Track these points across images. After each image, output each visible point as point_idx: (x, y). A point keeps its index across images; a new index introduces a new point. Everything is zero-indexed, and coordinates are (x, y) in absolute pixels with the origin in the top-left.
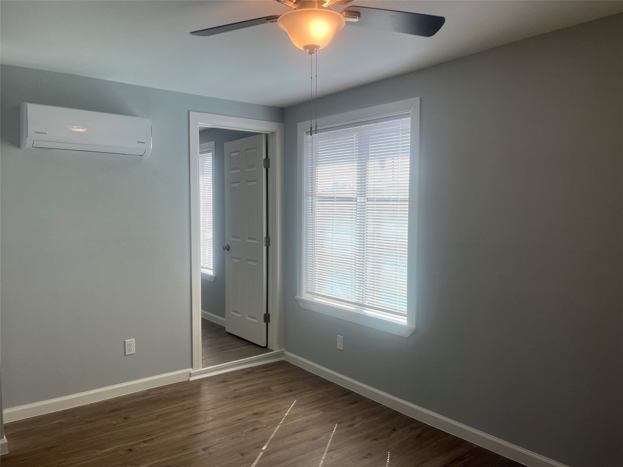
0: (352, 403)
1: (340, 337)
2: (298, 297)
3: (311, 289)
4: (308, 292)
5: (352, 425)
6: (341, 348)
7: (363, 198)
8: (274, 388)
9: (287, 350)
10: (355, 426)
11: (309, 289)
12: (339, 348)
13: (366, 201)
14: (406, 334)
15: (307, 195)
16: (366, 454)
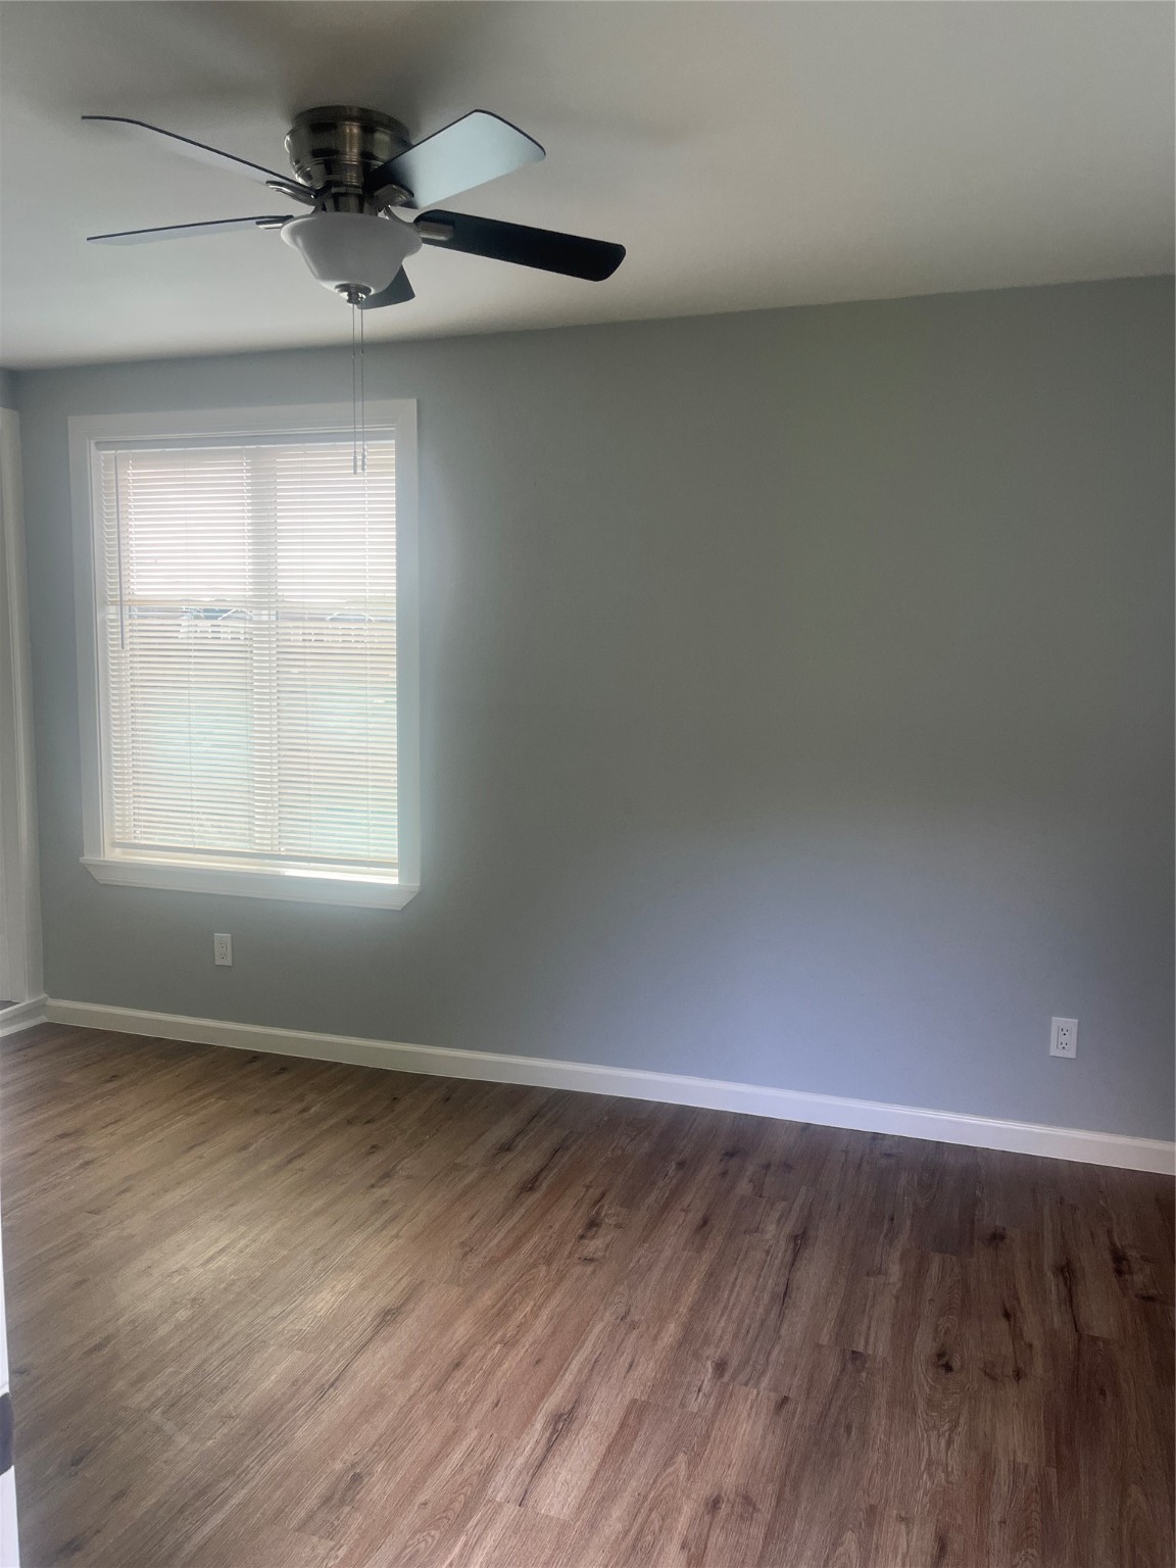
0: (277, 1074)
1: (222, 939)
2: (88, 858)
3: (121, 836)
4: (115, 845)
5: (305, 1110)
6: (228, 962)
7: (266, 612)
8: (68, 1080)
9: (54, 995)
10: (313, 1110)
11: (117, 836)
12: (218, 962)
13: (273, 618)
14: (399, 902)
15: (105, 603)
16: (368, 1147)
